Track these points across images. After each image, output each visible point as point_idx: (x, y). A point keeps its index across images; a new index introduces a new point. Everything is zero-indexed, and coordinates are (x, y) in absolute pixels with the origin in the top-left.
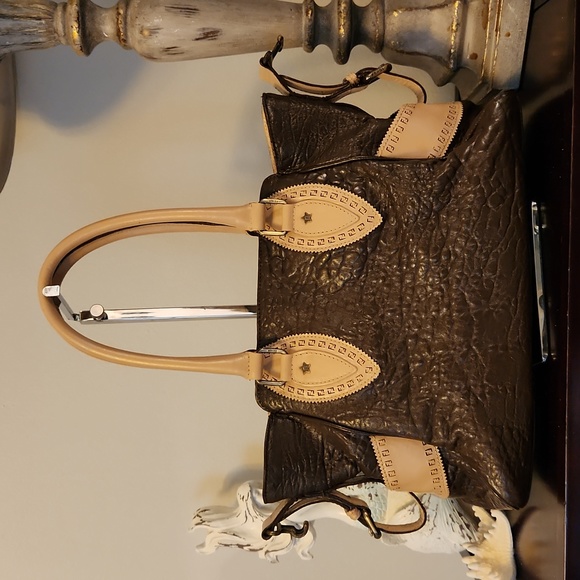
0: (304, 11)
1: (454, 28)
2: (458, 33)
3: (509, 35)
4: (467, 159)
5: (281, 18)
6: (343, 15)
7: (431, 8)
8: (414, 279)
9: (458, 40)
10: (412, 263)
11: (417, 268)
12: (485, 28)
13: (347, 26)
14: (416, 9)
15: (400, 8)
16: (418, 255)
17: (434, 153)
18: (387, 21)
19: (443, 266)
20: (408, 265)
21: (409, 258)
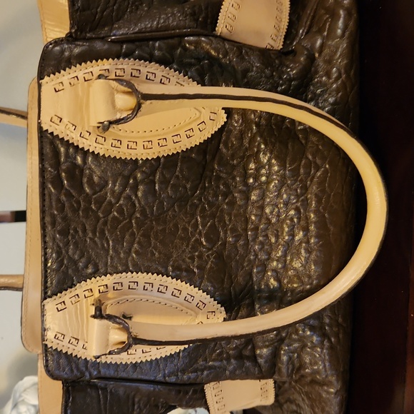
4: (320, 53)
8: (263, 197)
10: (262, 176)
11: (268, 182)
16: (270, 165)
17: (272, 43)
19: (301, 181)
20: (256, 178)
21: (258, 170)
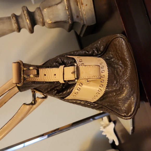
0: (12, 18)
1: (67, 8)
2: (69, 10)
3: (87, 5)
5: (4, 23)
6: (26, 15)
7: (57, 4)
9: (70, 13)
12: (78, 5)
13: (29, 19)
14: (52, 6)
15: (46, 7)
18: (43, 13)
